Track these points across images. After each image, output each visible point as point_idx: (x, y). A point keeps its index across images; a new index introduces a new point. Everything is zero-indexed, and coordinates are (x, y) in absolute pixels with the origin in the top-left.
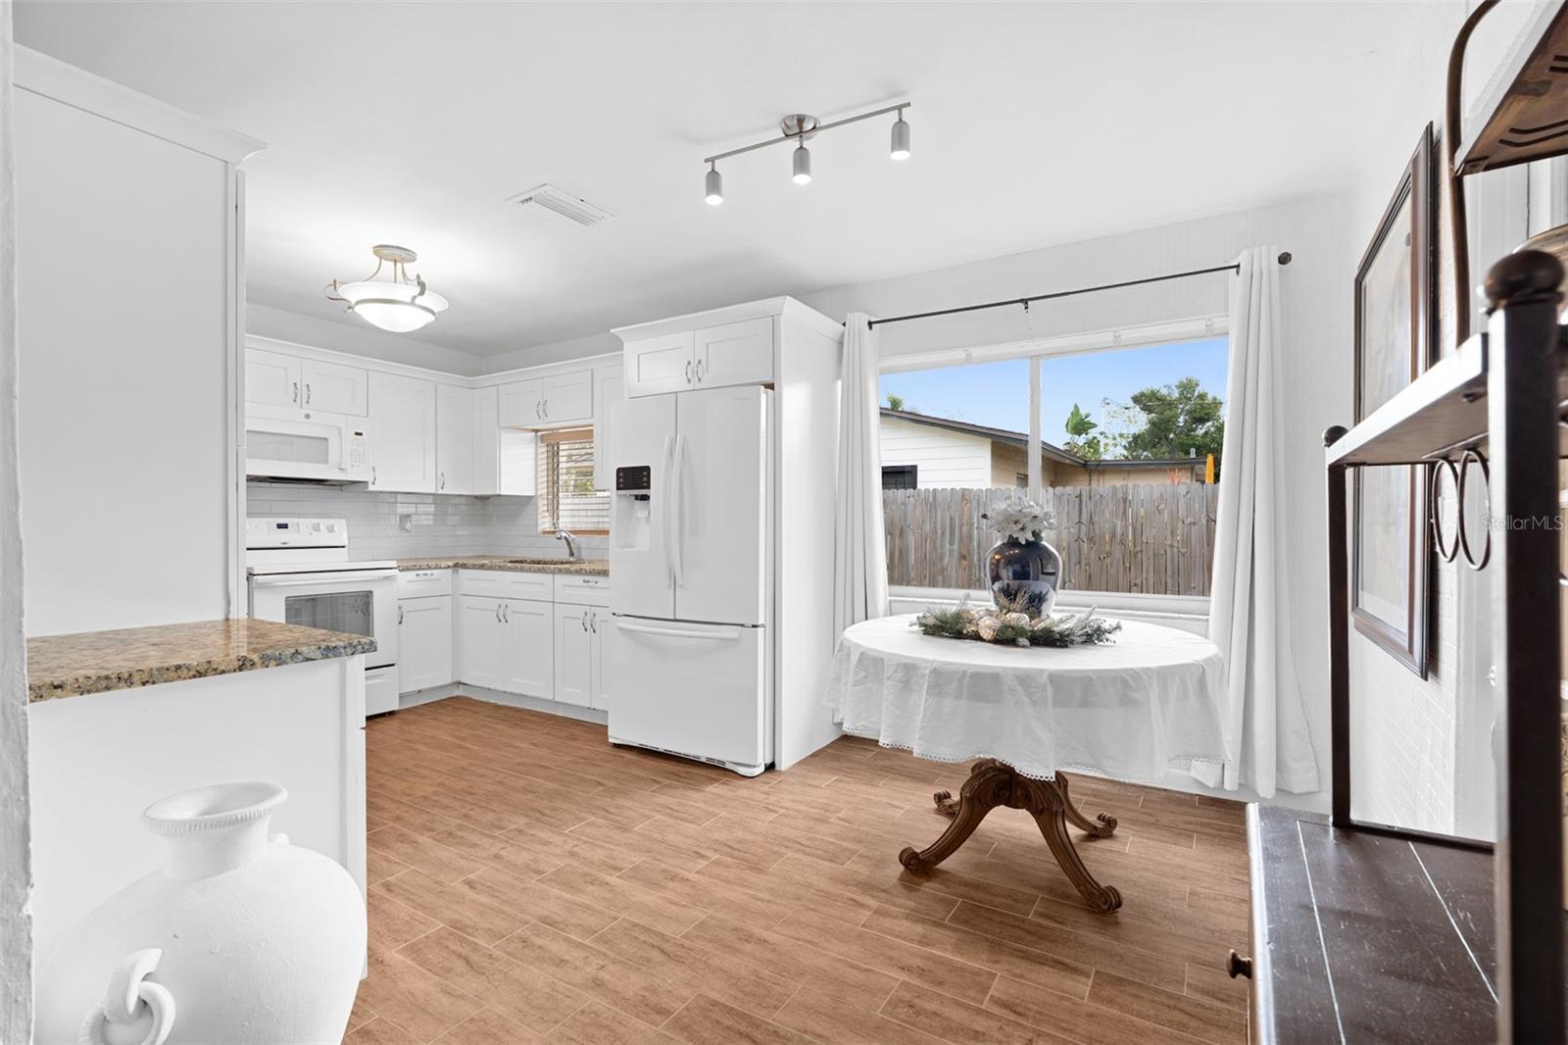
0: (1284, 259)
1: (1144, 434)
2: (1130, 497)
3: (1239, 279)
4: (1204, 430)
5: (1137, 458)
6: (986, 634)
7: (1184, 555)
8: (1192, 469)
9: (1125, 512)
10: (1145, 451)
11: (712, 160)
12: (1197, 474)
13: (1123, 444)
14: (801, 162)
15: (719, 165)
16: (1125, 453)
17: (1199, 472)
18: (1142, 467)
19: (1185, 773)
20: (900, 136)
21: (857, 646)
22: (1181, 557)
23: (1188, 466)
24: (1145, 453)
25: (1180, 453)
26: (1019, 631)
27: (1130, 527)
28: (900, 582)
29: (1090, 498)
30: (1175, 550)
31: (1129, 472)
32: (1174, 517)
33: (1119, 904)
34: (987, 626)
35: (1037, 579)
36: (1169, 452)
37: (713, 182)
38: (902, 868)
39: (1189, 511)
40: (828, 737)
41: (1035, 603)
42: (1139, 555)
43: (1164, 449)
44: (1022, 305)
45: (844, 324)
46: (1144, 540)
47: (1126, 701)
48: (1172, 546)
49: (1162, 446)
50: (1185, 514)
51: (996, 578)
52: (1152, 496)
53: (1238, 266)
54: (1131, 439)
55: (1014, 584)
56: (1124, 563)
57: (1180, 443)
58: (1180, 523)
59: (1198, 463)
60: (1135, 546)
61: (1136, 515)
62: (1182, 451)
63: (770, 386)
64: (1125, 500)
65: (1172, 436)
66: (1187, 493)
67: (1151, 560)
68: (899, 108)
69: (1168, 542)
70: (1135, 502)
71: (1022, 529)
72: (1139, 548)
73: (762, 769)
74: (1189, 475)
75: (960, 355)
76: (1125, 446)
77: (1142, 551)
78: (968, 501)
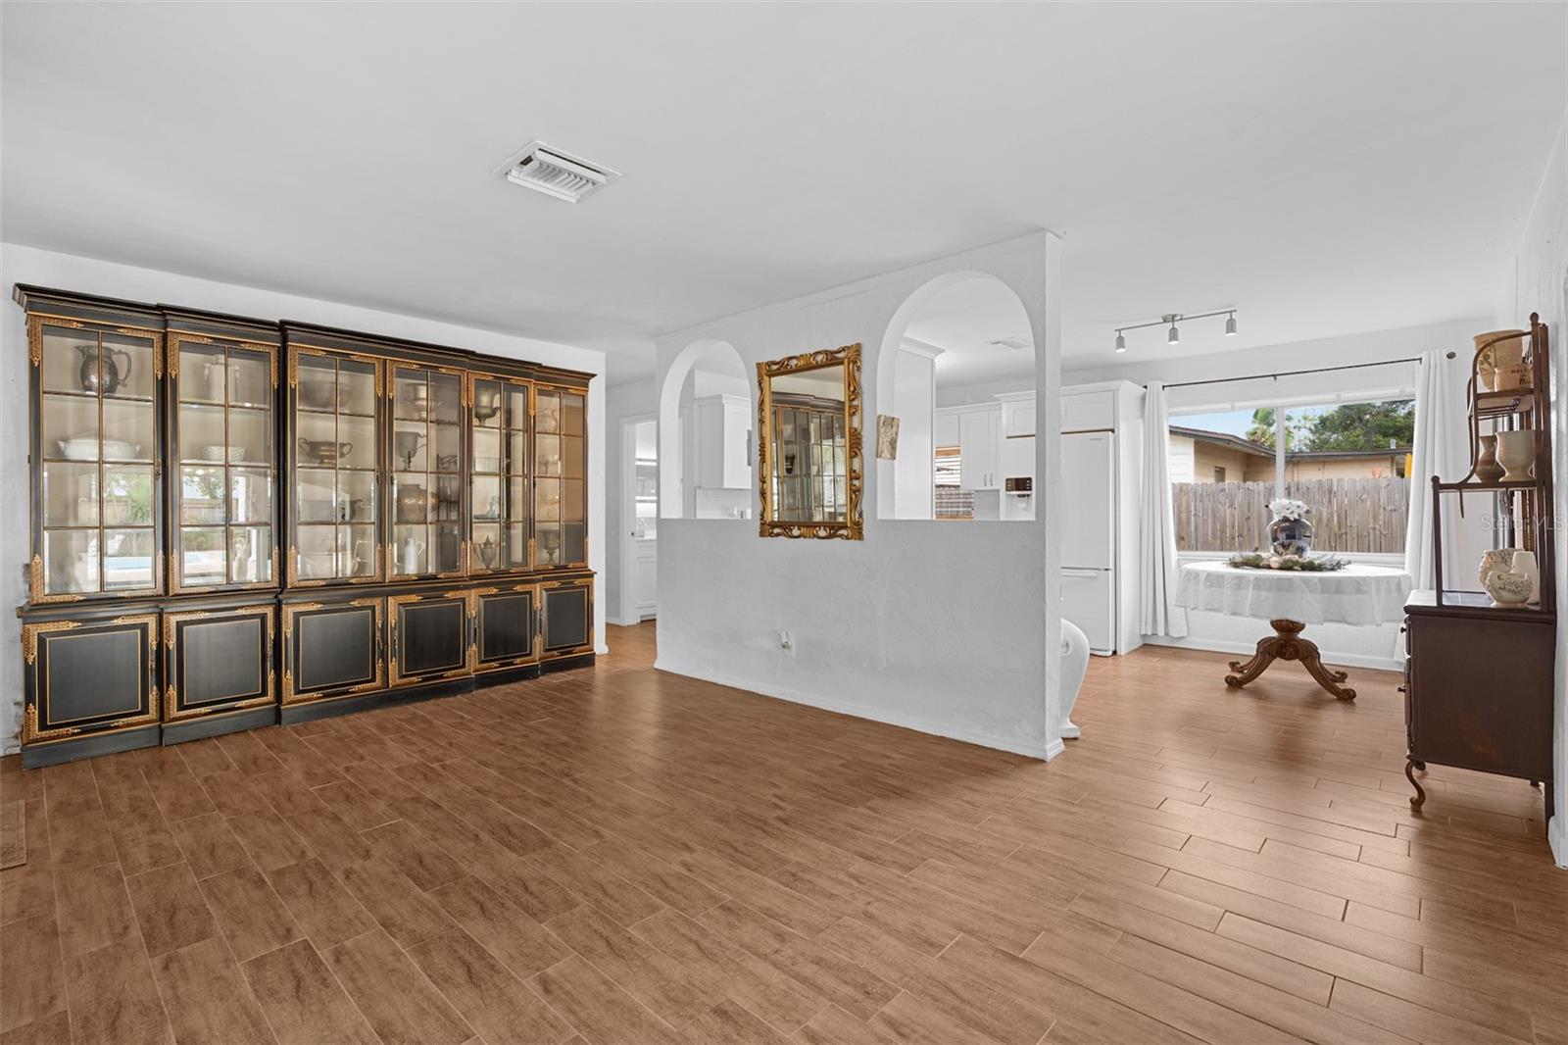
0: (1451, 356)
1: (1333, 417)
2: (1335, 489)
3: (1421, 367)
4: (1406, 411)
5: (1325, 442)
6: (1273, 565)
7: (1385, 536)
8: (1392, 459)
9: (1330, 502)
10: (1334, 433)
11: (1120, 330)
12: (1397, 463)
13: (1308, 426)
14: (1174, 335)
15: (1123, 333)
16: (1311, 437)
17: (1400, 461)
18: (1340, 458)
19: (1389, 659)
20: (1231, 327)
21: (1204, 571)
22: (1383, 538)
23: (1388, 456)
24: (1335, 436)
25: (1377, 436)
26: (1296, 563)
27: (1335, 514)
28: (1189, 548)
29: (1298, 490)
30: (1377, 532)
31: (1324, 463)
32: (1376, 505)
33: (1354, 696)
34: (1275, 561)
35: (1300, 539)
36: (1364, 435)
37: (1120, 342)
38: (1227, 685)
39: (1390, 499)
40: (1138, 643)
41: (1300, 551)
42: (1344, 536)
43: (1358, 432)
44: (1272, 378)
45: (1146, 387)
46: (1349, 524)
47: (1359, 591)
48: (1374, 529)
49: (1355, 428)
50: (1386, 502)
51: (1275, 539)
52: (1355, 487)
53: (1420, 359)
54: (1318, 421)
55: (1286, 542)
56: (1330, 542)
57: (1377, 425)
58: (1382, 511)
59: (1398, 453)
60: (1340, 528)
61: (1340, 506)
62: (1380, 433)
63: (1113, 431)
64: (1330, 492)
65: (1368, 416)
66: (1388, 485)
67: (1355, 541)
68: (1231, 312)
69: (1371, 525)
70: (1340, 492)
71: (1292, 512)
72: (1343, 531)
73: (1111, 653)
74: (1389, 465)
75: (1228, 405)
76: (1310, 429)
77: (1346, 533)
78: (1187, 493)
